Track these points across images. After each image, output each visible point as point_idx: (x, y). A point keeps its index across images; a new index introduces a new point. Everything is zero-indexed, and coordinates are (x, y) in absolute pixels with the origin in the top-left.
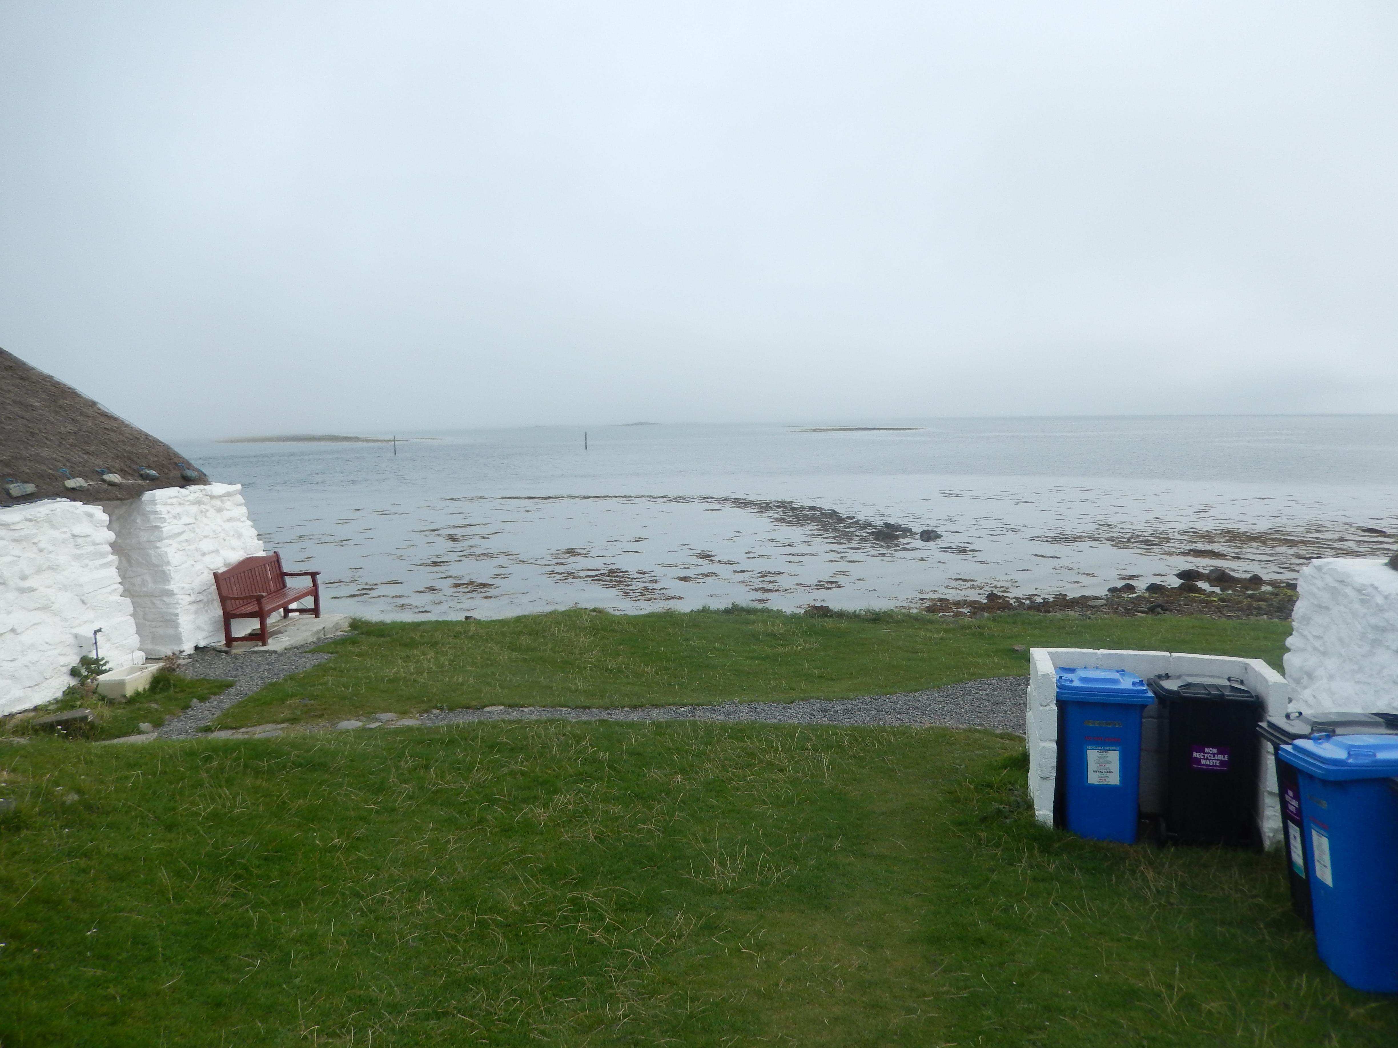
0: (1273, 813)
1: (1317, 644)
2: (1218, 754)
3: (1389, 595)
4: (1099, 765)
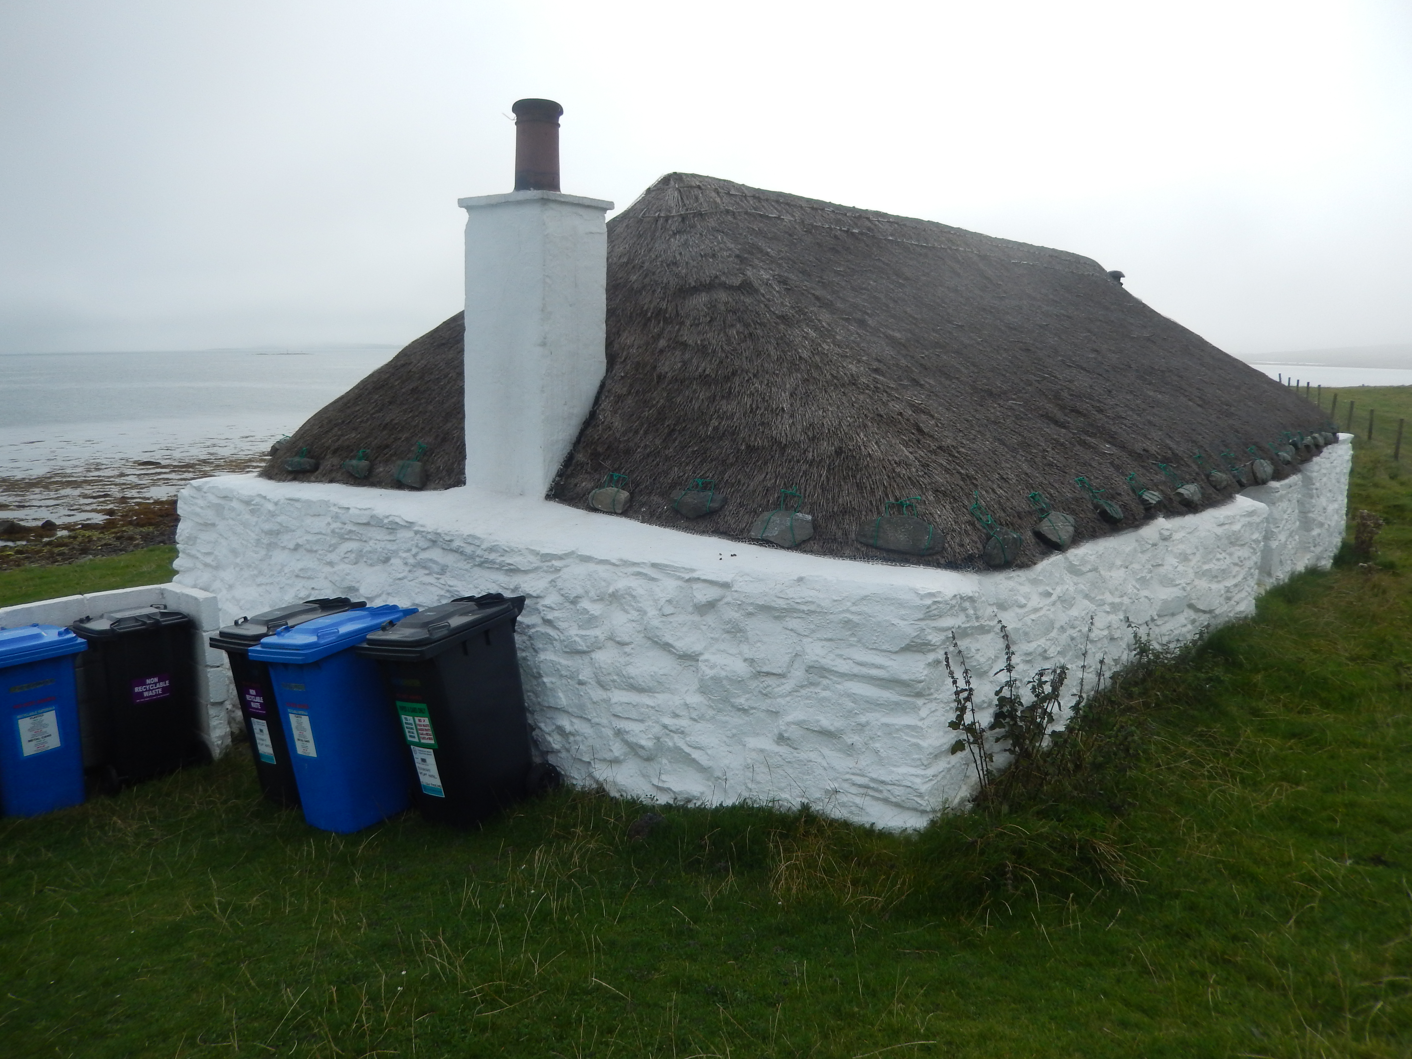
0: (218, 722)
1: (209, 560)
2: (159, 682)
3: (279, 501)
4: (33, 733)
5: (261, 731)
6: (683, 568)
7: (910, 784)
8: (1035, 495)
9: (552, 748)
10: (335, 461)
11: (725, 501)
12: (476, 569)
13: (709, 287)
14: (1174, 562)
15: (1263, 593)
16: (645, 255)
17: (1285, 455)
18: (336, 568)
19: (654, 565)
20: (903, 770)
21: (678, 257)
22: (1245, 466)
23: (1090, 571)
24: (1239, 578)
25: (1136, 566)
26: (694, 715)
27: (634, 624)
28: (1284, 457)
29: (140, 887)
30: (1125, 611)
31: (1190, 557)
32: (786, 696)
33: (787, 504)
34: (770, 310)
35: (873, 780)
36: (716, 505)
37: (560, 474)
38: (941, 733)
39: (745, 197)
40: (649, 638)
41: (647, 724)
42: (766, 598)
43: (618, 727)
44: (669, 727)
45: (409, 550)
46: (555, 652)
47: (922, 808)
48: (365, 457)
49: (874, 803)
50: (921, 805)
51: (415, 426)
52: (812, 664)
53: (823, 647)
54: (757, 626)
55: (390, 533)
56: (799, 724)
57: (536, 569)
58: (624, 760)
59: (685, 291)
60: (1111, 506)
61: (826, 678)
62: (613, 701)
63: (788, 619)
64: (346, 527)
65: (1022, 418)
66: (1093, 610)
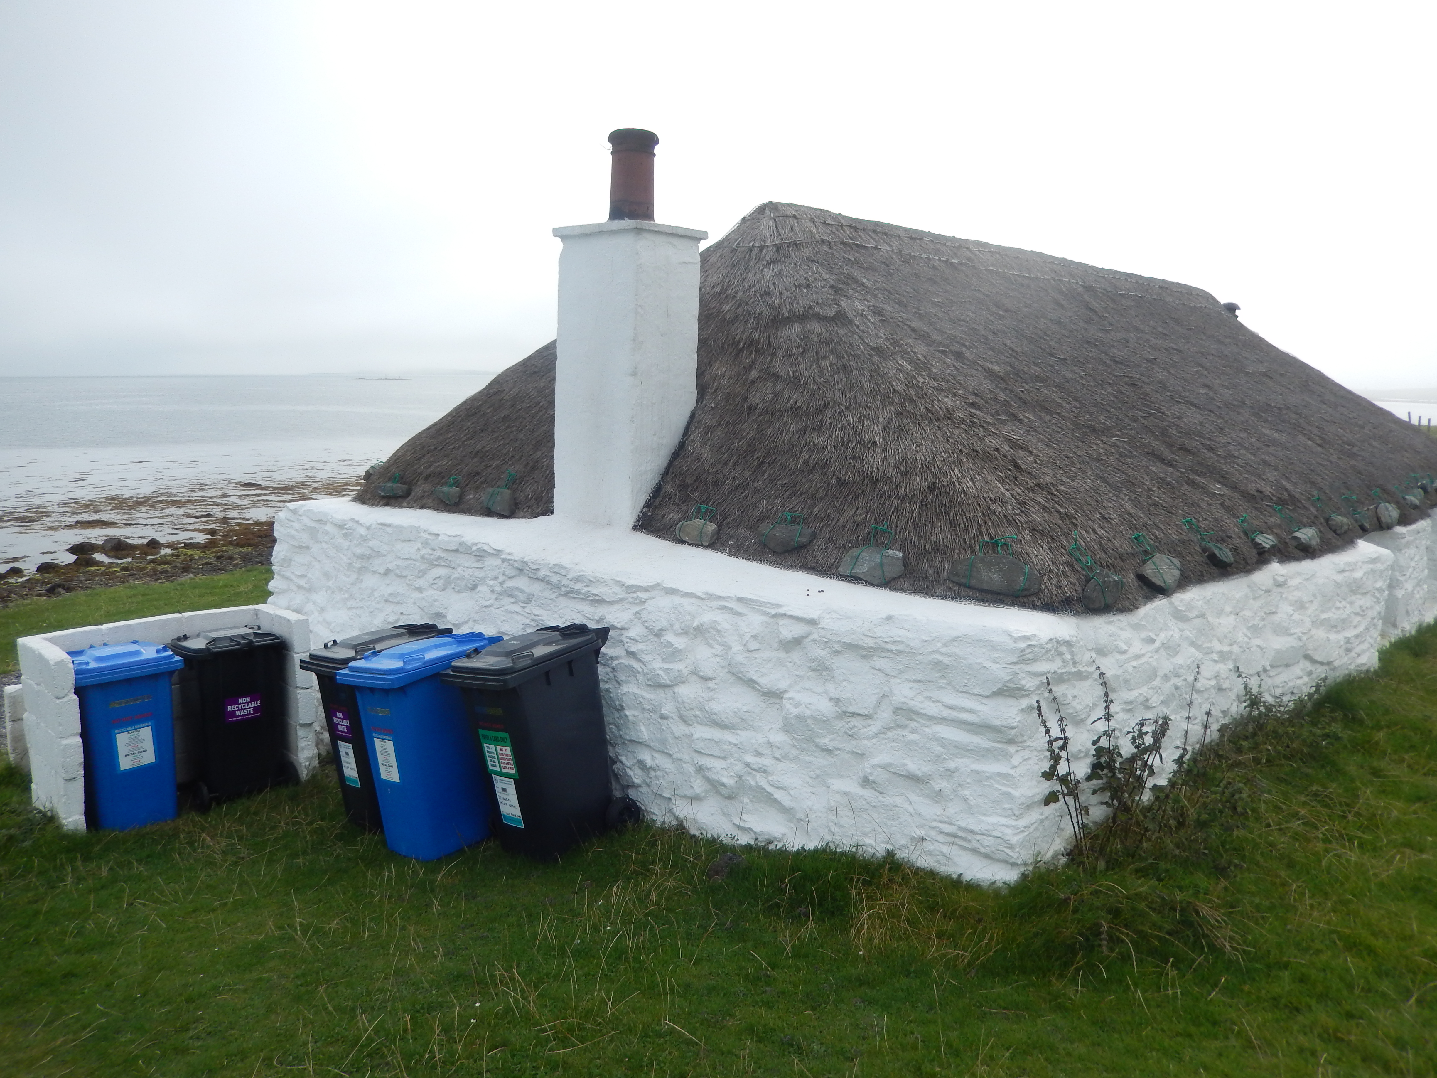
0: (306, 743)
1: (302, 582)
2: (251, 702)
3: (371, 525)
4: (130, 747)
5: (347, 754)
6: (769, 603)
7: (1000, 835)
8: (1139, 536)
9: (633, 782)
10: (427, 487)
11: (814, 536)
12: (561, 598)
13: (803, 318)
14: (1290, 609)
15: (1388, 645)
16: (738, 286)
17: (1413, 498)
18: (425, 594)
19: (740, 600)
20: (993, 819)
21: (772, 287)
22: (1368, 509)
23: (1197, 617)
24: (1361, 629)
25: (1248, 613)
26: (777, 754)
27: (718, 659)
28: (1411, 501)
29: (225, 904)
30: (1235, 661)
31: (1307, 605)
32: (873, 737)
33: (877, 541)
34: (865, 342)
35: (961, 828)
36: (804, 540)
37: (648, 505)
38: (1034, 783)
39: (842, 226)
40: (733, 674)
41: (729, 761)
42: (853, 636)
43: (700, 763)
44: (751, 766)
45: (497, 578)
46: (638, 684)
47: (1013, 860)
48: (457, 484)
49: (962, 853)
50: (1012, 857)
51: (505, 454)
52: (900, 705)
53: (911, 688)
54: (843, 665)
55: (478, 561)
56: (885, 767)
57: (621, 600)
58: (705, 797)
59: (777, 322)
60: (1221, 549)
61: (915, 721)
62: (696, 736)
63: (875, 659)
64: (435, 553)
65: (1126, 455)
66: (1199, 658)
